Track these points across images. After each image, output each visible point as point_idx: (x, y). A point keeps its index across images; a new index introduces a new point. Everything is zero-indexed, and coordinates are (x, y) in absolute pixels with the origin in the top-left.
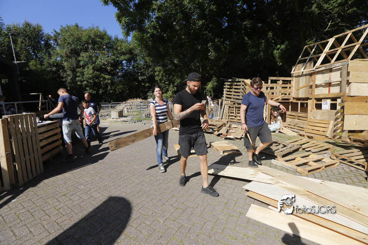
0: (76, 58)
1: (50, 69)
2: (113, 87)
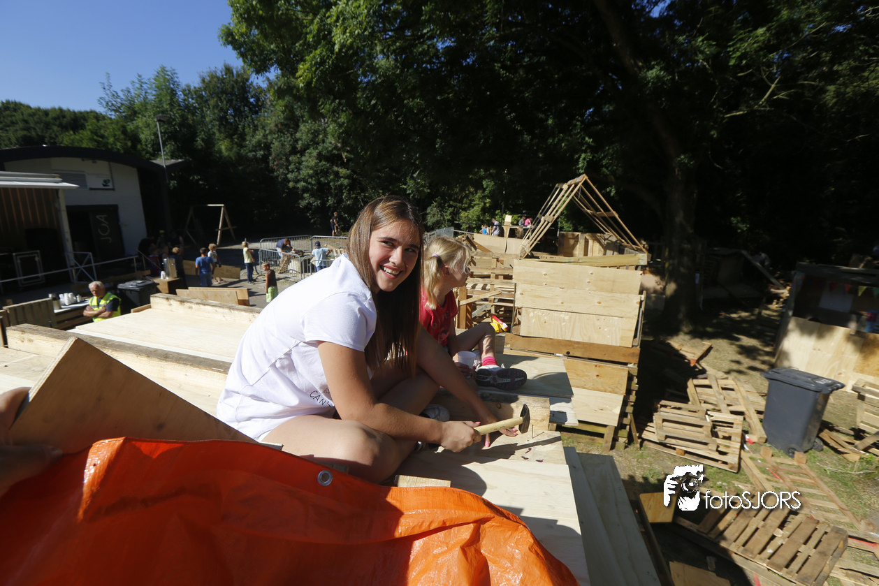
0: (292, 135)
1: (253, 155)
2: (354, 193)
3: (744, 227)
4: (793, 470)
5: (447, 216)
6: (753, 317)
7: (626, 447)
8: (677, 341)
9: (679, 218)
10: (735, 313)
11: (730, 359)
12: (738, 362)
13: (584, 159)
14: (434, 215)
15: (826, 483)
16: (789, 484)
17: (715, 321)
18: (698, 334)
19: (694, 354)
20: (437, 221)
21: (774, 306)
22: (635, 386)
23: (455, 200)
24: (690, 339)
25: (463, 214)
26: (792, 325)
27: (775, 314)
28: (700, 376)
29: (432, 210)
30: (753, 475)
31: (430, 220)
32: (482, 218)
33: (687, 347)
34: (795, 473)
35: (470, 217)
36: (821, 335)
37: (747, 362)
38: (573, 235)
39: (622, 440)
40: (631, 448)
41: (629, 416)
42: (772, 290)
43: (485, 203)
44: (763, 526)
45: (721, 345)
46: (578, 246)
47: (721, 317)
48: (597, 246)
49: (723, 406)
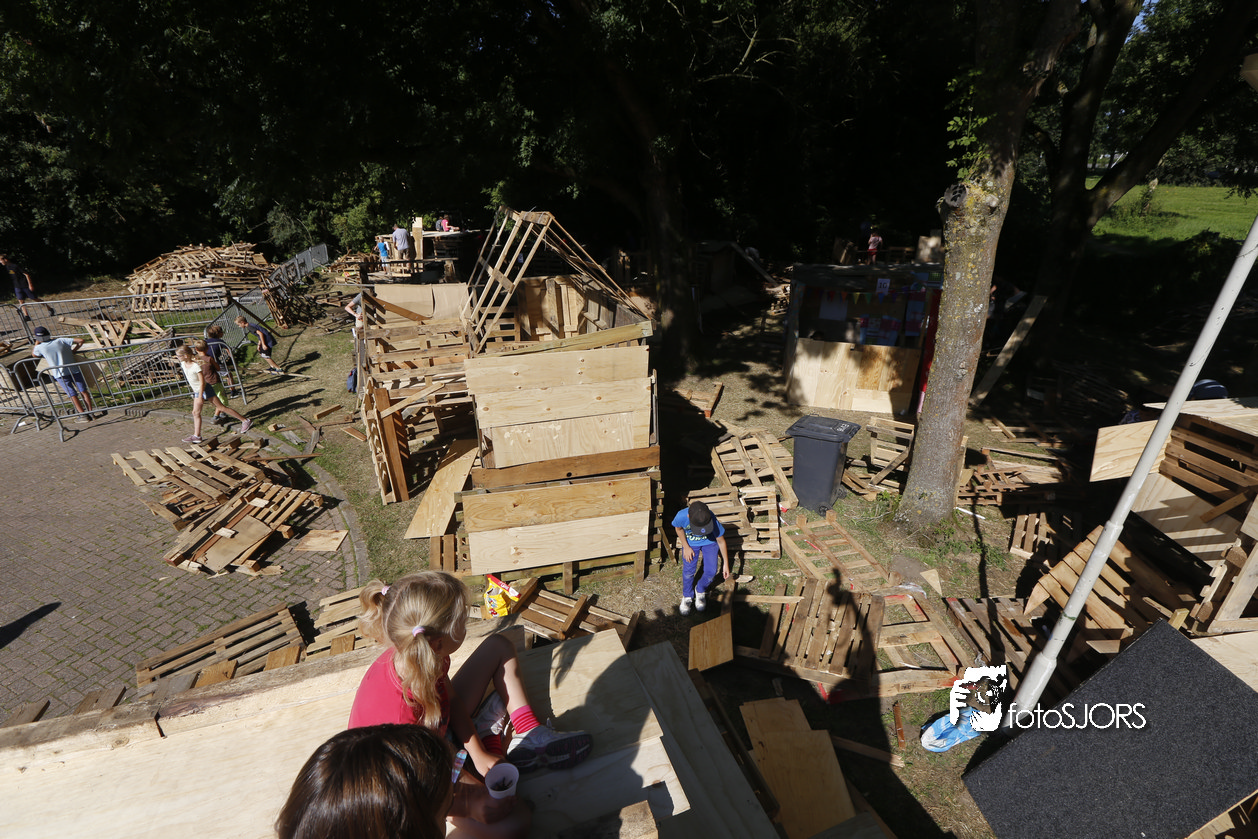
3: (729, 210)
4: (827, 532)
5: (308, 225)
6: (755, 332)
7: (661, 566)
8: (684, 386)
9: (665, 224)
10: (738, 329)
11: (743, 397)
12: (752, 401)
13: (528, 145)
14: (283, 226)
15: (856, 537)
16: (827, 552)
17: (719, 346)
18: (707, 372)
19: (706, 401)
20: (292, 236)
21: (772, 312)
22: (661, 494)
23: (317, 197)
24: (699, 381)
25: (337, 220)
26: (799, 349)
27: (775, 322)
28: (721, 439)
29: (277, 218)
30: (795, 556)
31: (279, 236)
32: (371, 223)
33: (697, 393)
34: (830, 537)
35: (351, 223)
36: (826, 355)
37: (761, 397)
38: (538, 281)
39: (656, 560)
40: (667, 565)
41: (659, 532)
42: (767, 289)
43: (372, 199)
44: (818, 625)
45: (732, 379)
46: (547, 296)
47: (724, 338)
48: (573, 294)
49: (752, 475)
